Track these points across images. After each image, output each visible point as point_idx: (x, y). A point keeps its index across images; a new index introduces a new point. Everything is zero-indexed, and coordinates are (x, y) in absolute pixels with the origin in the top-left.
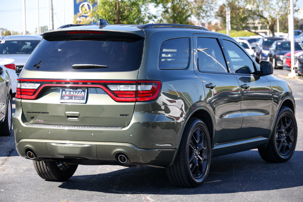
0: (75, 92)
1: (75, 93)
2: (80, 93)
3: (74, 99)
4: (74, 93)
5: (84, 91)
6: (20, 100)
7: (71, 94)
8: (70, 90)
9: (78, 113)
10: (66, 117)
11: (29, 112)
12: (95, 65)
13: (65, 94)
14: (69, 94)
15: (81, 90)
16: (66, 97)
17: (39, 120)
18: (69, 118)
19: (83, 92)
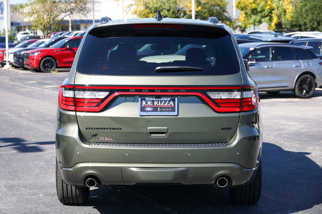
0: (160, 101)
1: (161, 104)
2: (167, 102)
3: (160, 111)
4: (158, 104)
5: (174, 101)
6: (74, 113)
7: (155, 104)
8: (152, 99)
9: (166, 128)
10: (149, 133)
11: (90, 129)
12: (187, 67)
13: (145, 104)
14: (151, 104)
15: (169, 99)
16: (148, 109)
17: (105, 139)
18: (152, 135)
19: (171, 102)
